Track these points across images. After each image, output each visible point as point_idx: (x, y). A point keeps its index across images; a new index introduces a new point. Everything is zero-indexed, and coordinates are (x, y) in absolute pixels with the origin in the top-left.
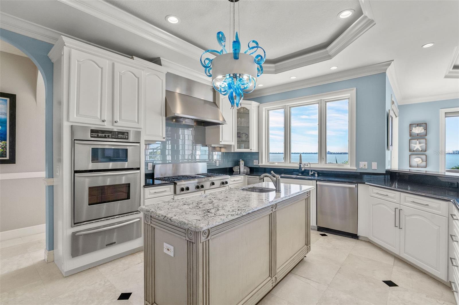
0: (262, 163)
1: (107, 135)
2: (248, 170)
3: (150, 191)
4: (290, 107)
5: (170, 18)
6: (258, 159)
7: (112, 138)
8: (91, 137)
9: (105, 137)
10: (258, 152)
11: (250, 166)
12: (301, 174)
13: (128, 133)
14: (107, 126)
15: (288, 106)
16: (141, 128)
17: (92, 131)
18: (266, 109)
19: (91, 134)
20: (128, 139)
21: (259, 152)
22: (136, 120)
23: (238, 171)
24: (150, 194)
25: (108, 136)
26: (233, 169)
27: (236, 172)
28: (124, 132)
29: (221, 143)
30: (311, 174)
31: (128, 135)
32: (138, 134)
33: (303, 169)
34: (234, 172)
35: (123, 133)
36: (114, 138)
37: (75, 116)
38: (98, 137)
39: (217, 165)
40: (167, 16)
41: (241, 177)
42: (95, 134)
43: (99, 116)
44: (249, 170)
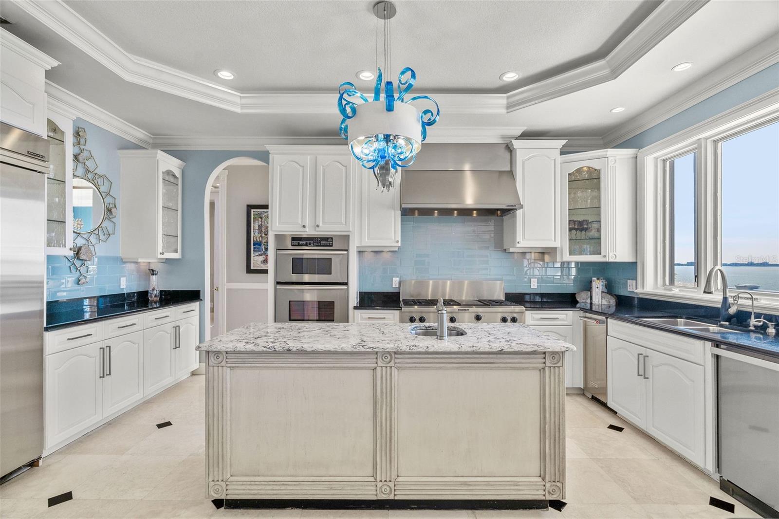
0: (643, 287)
1: (308, 242)
2: (611, 301)
3: (362, 314)
4: (716, 142)
5: (362, 74)
6: (635, 279)
7: (314, 246)
8: (292, 245)
9: (306, 245)
10: (635, 261)
11: (617, 294)
12: (727, 323)
13: (332, 238)
14: (309, 232)
15: (709, 141)
16: (350, 231)
17: (294, 239)
18: (656, 159)
19: (292, 243)
20: (332, 246)
21: (636, 263)
22: (343, 221)
23: (588, 301)
24: (362, 319)
25: (310, 244)
26: (577, 296)
27: (583, 302)
28: (328, 238)
29: (518, 245)
30: (755, 326)
31: (332, 241)
32: (346, 238)
33: (732, 310)
34: (577, 302)
35: (326, 239)
36: (316, 246)
37: (277, 225)
38: (299, 245)
39: (532, 287)
40: (357, 73)
41: (566, 314)
42: (296, 243)
43: (300, 222)
44: (613, 302)
